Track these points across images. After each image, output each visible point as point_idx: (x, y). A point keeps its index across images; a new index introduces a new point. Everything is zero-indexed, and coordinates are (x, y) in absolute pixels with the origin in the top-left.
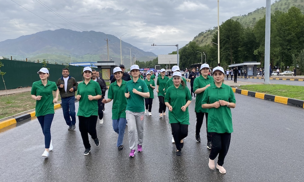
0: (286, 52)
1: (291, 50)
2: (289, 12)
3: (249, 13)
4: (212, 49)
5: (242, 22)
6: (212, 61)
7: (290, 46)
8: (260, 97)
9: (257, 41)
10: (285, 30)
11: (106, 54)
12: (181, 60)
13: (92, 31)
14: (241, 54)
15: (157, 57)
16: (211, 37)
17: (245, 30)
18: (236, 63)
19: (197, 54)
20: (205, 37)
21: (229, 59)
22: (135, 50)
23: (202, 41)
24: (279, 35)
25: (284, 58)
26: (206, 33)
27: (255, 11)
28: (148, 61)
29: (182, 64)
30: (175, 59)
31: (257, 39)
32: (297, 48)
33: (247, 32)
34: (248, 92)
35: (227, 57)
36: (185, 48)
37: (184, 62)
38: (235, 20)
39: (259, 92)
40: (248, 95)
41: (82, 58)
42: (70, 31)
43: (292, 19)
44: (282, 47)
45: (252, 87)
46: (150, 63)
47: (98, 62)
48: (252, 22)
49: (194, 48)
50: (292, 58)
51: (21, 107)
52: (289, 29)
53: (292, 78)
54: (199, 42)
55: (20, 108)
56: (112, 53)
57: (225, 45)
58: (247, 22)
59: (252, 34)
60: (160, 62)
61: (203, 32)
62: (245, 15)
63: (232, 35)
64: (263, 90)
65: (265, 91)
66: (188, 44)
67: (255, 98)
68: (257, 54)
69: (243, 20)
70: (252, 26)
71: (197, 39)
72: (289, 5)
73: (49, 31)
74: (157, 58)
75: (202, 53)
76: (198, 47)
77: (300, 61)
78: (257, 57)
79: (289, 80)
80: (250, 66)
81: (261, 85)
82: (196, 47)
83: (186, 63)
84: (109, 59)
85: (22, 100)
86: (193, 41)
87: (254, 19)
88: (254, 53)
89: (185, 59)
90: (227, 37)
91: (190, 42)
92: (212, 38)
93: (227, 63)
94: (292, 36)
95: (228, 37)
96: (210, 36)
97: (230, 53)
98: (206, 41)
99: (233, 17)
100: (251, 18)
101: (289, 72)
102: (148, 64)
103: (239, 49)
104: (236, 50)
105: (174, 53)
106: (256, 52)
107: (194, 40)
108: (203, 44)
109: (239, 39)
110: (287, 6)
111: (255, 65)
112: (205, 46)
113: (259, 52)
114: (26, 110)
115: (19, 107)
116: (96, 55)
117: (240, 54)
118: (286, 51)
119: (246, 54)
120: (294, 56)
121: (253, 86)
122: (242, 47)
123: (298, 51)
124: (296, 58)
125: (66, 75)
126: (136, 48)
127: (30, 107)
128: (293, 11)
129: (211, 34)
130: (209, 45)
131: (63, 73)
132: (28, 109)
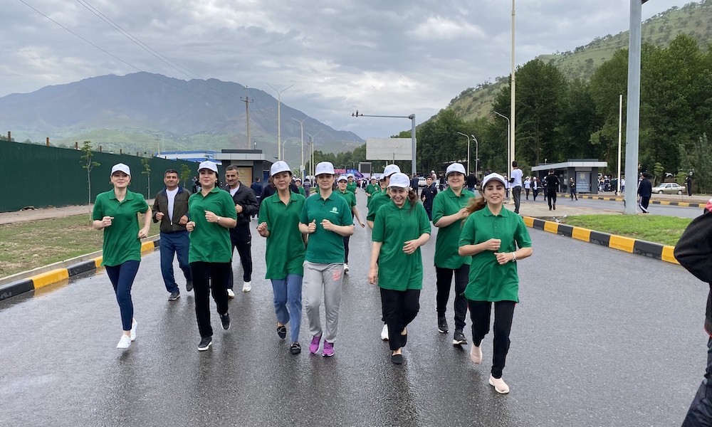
0: (665, 139)
1: (675, 134)
2: (672, 48)
3: (577, 49)
4: (492, 129)
5: (562, 68)
6: (493, 155)
7: (675, 126)
8: (622, 246)
9: (599, 112)
10: (663, 87)
11: (244, 133)
12: (419, 151)
13: (212, 80)
14: (559, 142)
15: (364, 144)
16: (491, 101)
17: (569, 86)
18: (549, 162)
19: (456, 138)
20: (475, 100)
21: (533, 153)
22: (313, 126)
23: (469, 109)
24: (649, 100)
25: (659, 153)
26: (478, 90)
27: (591, 44)
28: (342, 153)
29: (422, 161)
30: (407, 150)
31: (596, 108)
32: (690, 131)
33: (575, 90)
34: (591, 232)
35: (527, 147)
36: (429, 124)
37: (426, 156)
38: (546, 62)
39: (616, 233)
40: (590, 242)
41: (188, 141)
42: (160, 78)
43: (678, 63)
44: (656, 128)
45: (596, 221)
46: (348, 156)
47: (224, 151)
48: (585, 68)
49: (450, 125)
50: (679, 154)
51: (16, 260)
52: (672, 85)
53: (683, 201)
54: (461, 111)
55: (12, 263)
56: (259, 131)
57: (524, 120)
58: (572, 69)
59: (587, 95)
60: (371, 155)
61: (471, 89)
62: (569, 53)
63: (539, 95)
64: (626, 230)
65: (631, 231)
66: (435, 116)
67: (611, 250)
68: (597, 141)
69: (565, 63)
70: (585, 77)
71: (457, 104)
72: (669, 33)
73: (112, 76)
74: (365, 146)
75: (470, 137)
76: (460, 123)
77: (696, 162)
78: (596, 149)
79: (677, 204)
80: (583, 170)
81: (617, 216)
82: (456, 122)
83: (431, 160)
84: (250, 145)
85: (25, 240)
86: (448, 109)
87: (590, 61)
88: (590, 140)
89: (429, 151)
90: (527, 100)
91: (442, 111)
92: (493, 103)
93: (527, 161)
94: (677, 104)
95: (530, 101)
96: (487, 98)
97: (534, 138)
98: (479, 110)
99: (541, 56)
100: (582, 59)
101: (672, 187)
102: (343, 159)
103: (555, 129)
104: (549, 133)
105: (404, 135)
106: (594, 138)
107: (450, 107)
108: (472, 115)
109: (556, 107)
110: (663, 34)
111: (594, 168)
112: (476, 120)
113: (601, 138)
114: (28, 267)
115: (11, 259)
116: (220, 135)
117: (557, 140)
118: (664, 137)
119: (572, 141)
120: (683, 149)
121: (598, 217)
122: (562, 125)
123: (692, 138)
124: (688, 154)
125: (173, 185)
126: (315, 121)
127: (40, 261)
128: (680, 45)
129: (489, 93)
130: (484, 120)
131: (166, 180)
132: (34, 263)
